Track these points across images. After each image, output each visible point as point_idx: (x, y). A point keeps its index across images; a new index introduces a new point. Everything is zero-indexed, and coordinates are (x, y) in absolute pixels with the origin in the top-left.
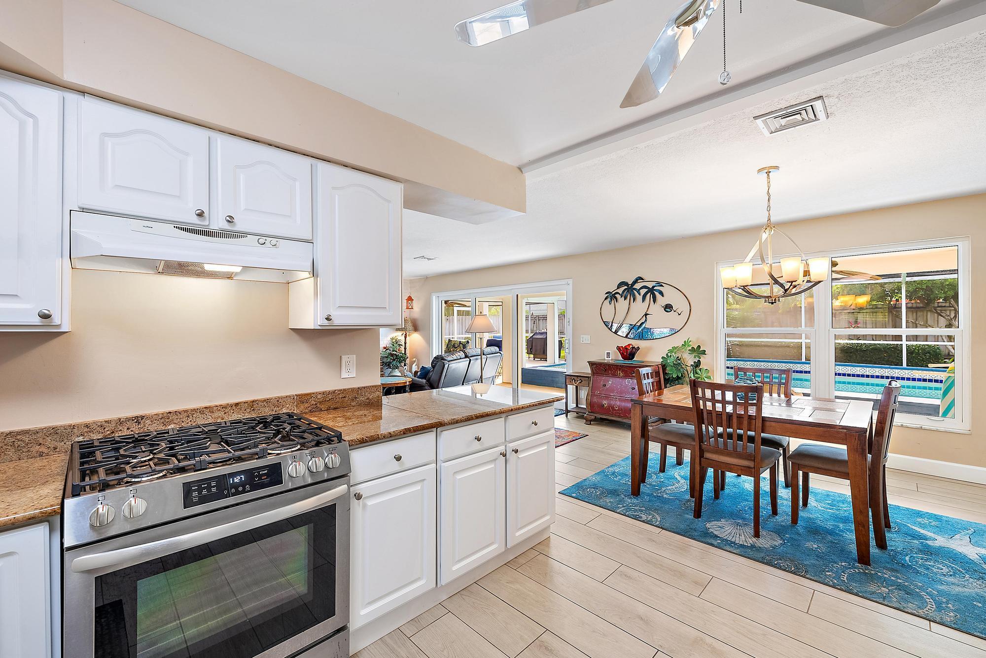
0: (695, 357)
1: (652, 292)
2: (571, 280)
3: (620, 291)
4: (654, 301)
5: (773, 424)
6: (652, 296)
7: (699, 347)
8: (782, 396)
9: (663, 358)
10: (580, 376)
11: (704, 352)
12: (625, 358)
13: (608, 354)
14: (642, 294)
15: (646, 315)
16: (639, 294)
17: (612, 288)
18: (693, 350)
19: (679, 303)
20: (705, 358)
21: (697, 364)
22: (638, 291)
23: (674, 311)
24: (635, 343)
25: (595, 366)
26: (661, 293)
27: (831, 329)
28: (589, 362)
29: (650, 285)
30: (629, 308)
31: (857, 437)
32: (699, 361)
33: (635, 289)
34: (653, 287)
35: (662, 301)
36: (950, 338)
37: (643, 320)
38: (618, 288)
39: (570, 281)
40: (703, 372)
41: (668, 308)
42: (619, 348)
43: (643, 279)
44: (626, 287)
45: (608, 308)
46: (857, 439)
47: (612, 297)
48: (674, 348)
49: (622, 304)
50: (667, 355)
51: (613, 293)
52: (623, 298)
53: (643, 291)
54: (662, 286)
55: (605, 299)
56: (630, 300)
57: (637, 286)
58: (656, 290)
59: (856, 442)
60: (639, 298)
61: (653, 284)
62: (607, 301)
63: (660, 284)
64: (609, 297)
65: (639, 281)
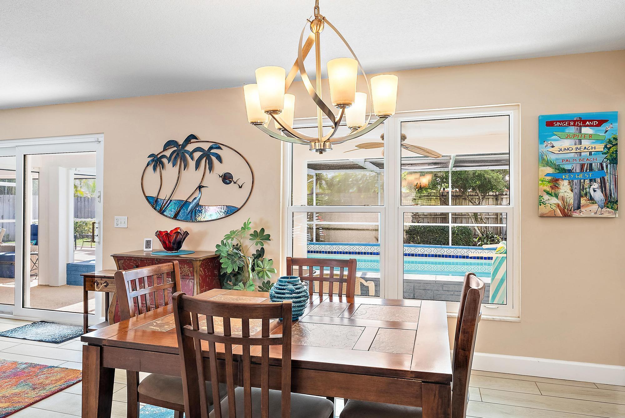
0: (257, 244)
1: (208, 157)
2: (102, 135)
3: (168, 153)
4: (211, 168)
5: (312, 373)
6: (207, 161)
7: (263, 230)
8: (344, 299)
9: (218, 246)
10: (105, 277)
11: (268, 238)
12: (168, 248)
13: (148, 244)
14: (196, 159)
15: (200, 187)
16: (192, 159)
17: (157, 149)
18: (255, 235)
19: (240, 174)
20: (269, 244)
21: (260, 254)
22: (191, 154)
23: (234, 183)
24: (183, 226)
25: (122, 261)
26: (219, 158)
27: (400, 207)
28: (115, 257)
29: (206, 147)
30: (179, 177)
31: (437, 392)
32: (262, 249)
33: (187, 152)
34: (210, 149)
35: (220, 169)
36: (498, 218)
38: (165, 149)
39: (101, 138)
40: (266, 263)
41: (227, 178)
42: (160, 234)
43: (197, 139)
44: (175, 148)
45: (152, 177)
46: (437, 395)
47: (156, 162)
48: (233, 232)
49: (170, 171)
50: (222, 241)
51: (159, 156)
52: (171, 164)
53: (197, 155)
54: (219, 148)
55: (148, 165)
56: (180, 166)
57: (190, 147)
58: (213, 154)
59: (436, 401)
60: (192, 164)
61: (210, 145)
62: (151, 168)
63: (218, 146)
64: (153, 161)
65: (192, 141)
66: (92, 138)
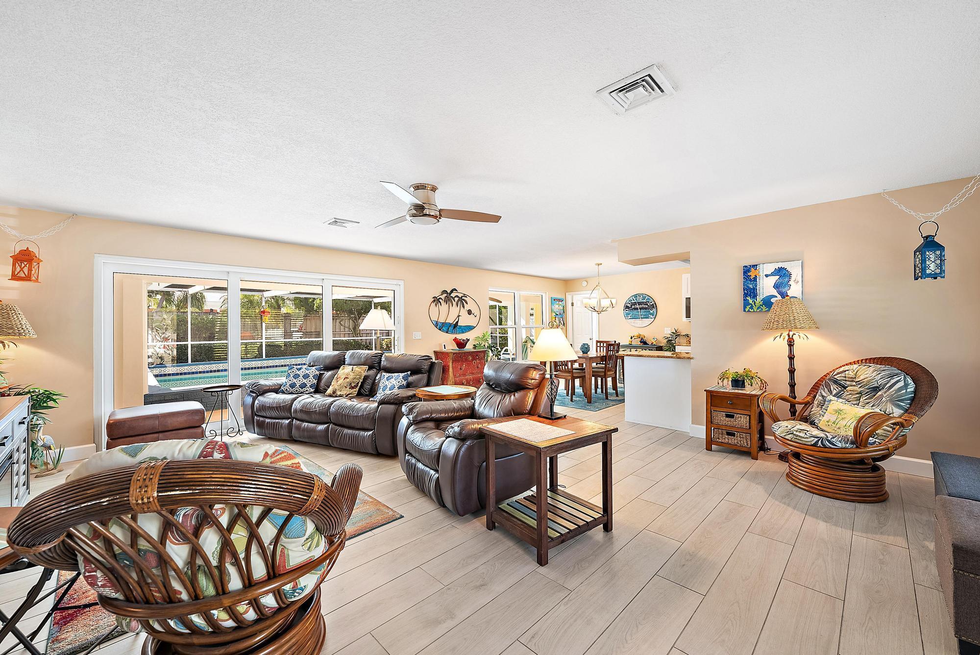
1: (462, 301)
3: (443, 297)
4: (463, 307)
6: (461, 303)
14: (456, 301)
15: (459, 316)
16: (454, 301)
17: (437, 294)
19: (475, 310)
22: (454, 298)
23: (473, 314)
26: (466, 302)
29: (460, 295)
30: (448, 310)
33: (452, 297)
34: (462, 297)
35: (467, 307)
37: (457, 320)
38: (442, 295)
41: (470, 312)
43: (456, 291)
44: (446, 295)
45: (434, 309)
47: (436, 300)
49: (444, 307)
51: (438, 298)
52: (444, 303)
53: (456, 299)
54: (466, 297)
56: (449, 304)
57: (453, 295)
58: (463, 299)
60: (454, 303)
61: (462, 295)
62: (433, 304)
63: (465, 296)
64: (434, 301)
65: (454, 291)
66: (395, 282)
